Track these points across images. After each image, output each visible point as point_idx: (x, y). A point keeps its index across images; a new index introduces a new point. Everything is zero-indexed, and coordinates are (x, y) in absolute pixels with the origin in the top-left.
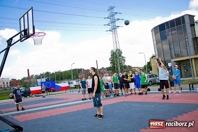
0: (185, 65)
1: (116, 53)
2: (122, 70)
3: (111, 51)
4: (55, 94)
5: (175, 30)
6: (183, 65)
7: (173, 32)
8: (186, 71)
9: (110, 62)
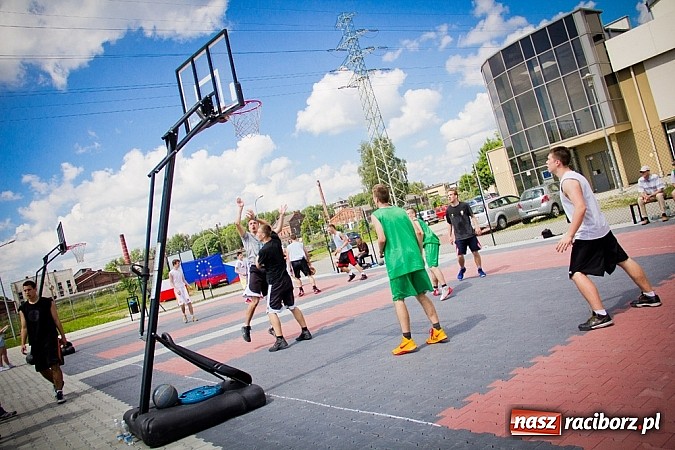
0: (591, 158)
1: (376, 152)
2: (402, 198)
3: (359, 147)
4: (227, 293)
5: (551, 59)
6: (587, 157)
7: (545, 65)
8: (595, 173)
9: (361, 178)
